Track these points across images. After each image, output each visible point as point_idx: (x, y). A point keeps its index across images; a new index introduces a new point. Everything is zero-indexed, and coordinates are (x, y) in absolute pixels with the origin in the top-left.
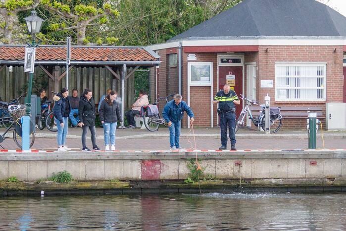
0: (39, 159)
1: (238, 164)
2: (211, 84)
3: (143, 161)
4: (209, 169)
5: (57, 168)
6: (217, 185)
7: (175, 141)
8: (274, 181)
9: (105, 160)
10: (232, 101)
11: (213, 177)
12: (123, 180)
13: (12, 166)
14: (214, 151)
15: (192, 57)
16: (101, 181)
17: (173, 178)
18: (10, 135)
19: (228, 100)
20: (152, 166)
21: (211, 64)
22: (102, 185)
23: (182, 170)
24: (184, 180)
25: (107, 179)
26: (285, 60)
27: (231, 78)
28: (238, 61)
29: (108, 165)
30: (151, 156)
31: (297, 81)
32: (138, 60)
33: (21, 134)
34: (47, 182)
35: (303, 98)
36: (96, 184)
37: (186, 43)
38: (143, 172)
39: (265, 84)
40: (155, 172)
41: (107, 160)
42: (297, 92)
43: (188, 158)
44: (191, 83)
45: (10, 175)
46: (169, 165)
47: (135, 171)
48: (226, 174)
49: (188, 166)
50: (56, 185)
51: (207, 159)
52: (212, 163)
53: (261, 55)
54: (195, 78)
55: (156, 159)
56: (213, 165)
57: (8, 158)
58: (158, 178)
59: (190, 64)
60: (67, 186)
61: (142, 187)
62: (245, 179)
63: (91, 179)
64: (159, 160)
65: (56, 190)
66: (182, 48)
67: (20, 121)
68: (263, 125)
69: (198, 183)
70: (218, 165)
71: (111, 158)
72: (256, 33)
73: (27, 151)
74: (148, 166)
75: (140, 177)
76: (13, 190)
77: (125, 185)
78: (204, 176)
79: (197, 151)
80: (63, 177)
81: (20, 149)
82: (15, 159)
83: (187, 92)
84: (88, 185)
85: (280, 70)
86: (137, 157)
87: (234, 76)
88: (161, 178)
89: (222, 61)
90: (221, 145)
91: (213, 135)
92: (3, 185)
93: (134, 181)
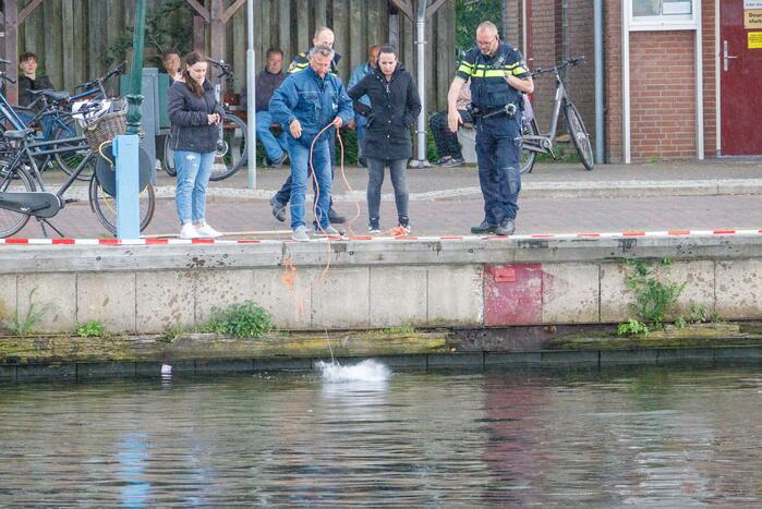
0: (168, 264)
2: (694, 23)
3: (487, 268)
4: (693, 289)
6: (722, 341)
9: (370, 266)
11: (707, 314)
12: (428, 328)
13: (86, 287)
14: (710, 233)
16: (359, 330)
17: (584, 319)
18: (80, 191)
20: (517, 281)
23: (613, 294)
24: (614, 325)
25: (378, 324)
27: (757, 3)
29: (381, 279)
30: (513, 252)
33: (112, 190)
34: (195, 336)
36: (346, 341)
38: (489, 302)
40: (525, 300)
41: (379, 265)
43: (627, 256)
44: (631, 22)
45: (84, 317)
46: (571, 278)
47: (463, 299)
48: (749, 303)
49: (628, 281)
50: (223, 345)
51: (688, 260)
52: (704, 270)
54: (644, 7)
55: (528, 261)
56: (708, 277)
57: (77, 264)
58: (535, 321)
60: (257, 347)
61: (488, 347)
63: (328, 325)
64: (536, 265)
65: (227, 361)
67: (109, 150)
69: (659, 335)
70: (724, 276)
71: (390, 258)
73: (131, 238)
74: (504, 283)
75: (479, 318)
76: (92, 363)
77: (433, 343)
78: (677, 311)
79: (655, 235)
80: (243, 321)
81: (110, 237)
82: (98, 266)
83: (620, 52)
84: (321, 344)
86: (470, 257)
88: (545, 320)
91: (706, 183)
92: (62, 347)
93: (459, 331)
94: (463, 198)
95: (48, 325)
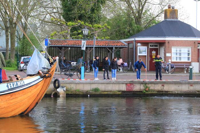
0: (88, 83)
1: (163, 85)
2: (146, 55)
3: (127, 84)
4: (152, 87)
5: (94, 86)
6: (155, 94)
7: (138, 77)
8: (176, 92)
9: (112, 83)
10: (160, 61)
11: (153, 90)
12: (119, 91)
13: (77, 85)
14: (154, 80)
15: (139, 44)
16: (111, 91)
17: (138, 91)
18: (75, 73)
19: (159, 61)
20: (130, 86)
21: (146, 47)
22: (111, 93)
23: (142, 87)
24: (142, 91)
25: (113, 91)
26: (175, 46)
27: (154, 53)
28: (157, 46)
29: (114, 85)
30: (130, 82)
31: (180, 54)
32: (119, 45)
33: (80, 73)
34: (91, 92)
35: (182, 60)
36: (109, 93)
37: (137, 39)
38: (127, 88)
39: (168, 55)
40: (131, 88)
41: (113, 83)
42: (180, 58)
43: (144, 83)
44: (139, 54)
45: (77, 89)
46: (137, 85)
47: (124, 88)
48: (158, 89)
49: (144, 86)
50: (94, 93)
51: (151, 84)
52: (153, 85)
53: (167, 44)
54: (140, 52)
55: (132, 83)
56: (153, 86)
57: (76, 82)
58: (132, 91)
59: (138, 47)
60: (98, 93)
61: (126, 94)
62: (165, 91)
63: (107, 91)
64: (133, 84)
65: (94, 95)
66: (135, 41)
67: (80, 68)
68: (168, 71)
69: (147, 93)
70: (155, 86)
71: (115, 83)
72: (164, 36)
73: (83, 79)
74: (128, 86)
75: (125, 90)
76: (78, 94)
77: (120, 93)
78: (150, 90)
79: (147, 80)
80: (96, 90)
81: (80, 79)
82: (79, 83)
83: (137, 58)
84: (106, 93)
85: (174, 50)
86: (125, 83)
87: (155, 52)
88: (134, 90)
89: (151, 46)
90: (156, 78)
91: (149, 74)
92: (74, 93)
93: (123, 92)
94: (120, 75)
95: (73, 90)
